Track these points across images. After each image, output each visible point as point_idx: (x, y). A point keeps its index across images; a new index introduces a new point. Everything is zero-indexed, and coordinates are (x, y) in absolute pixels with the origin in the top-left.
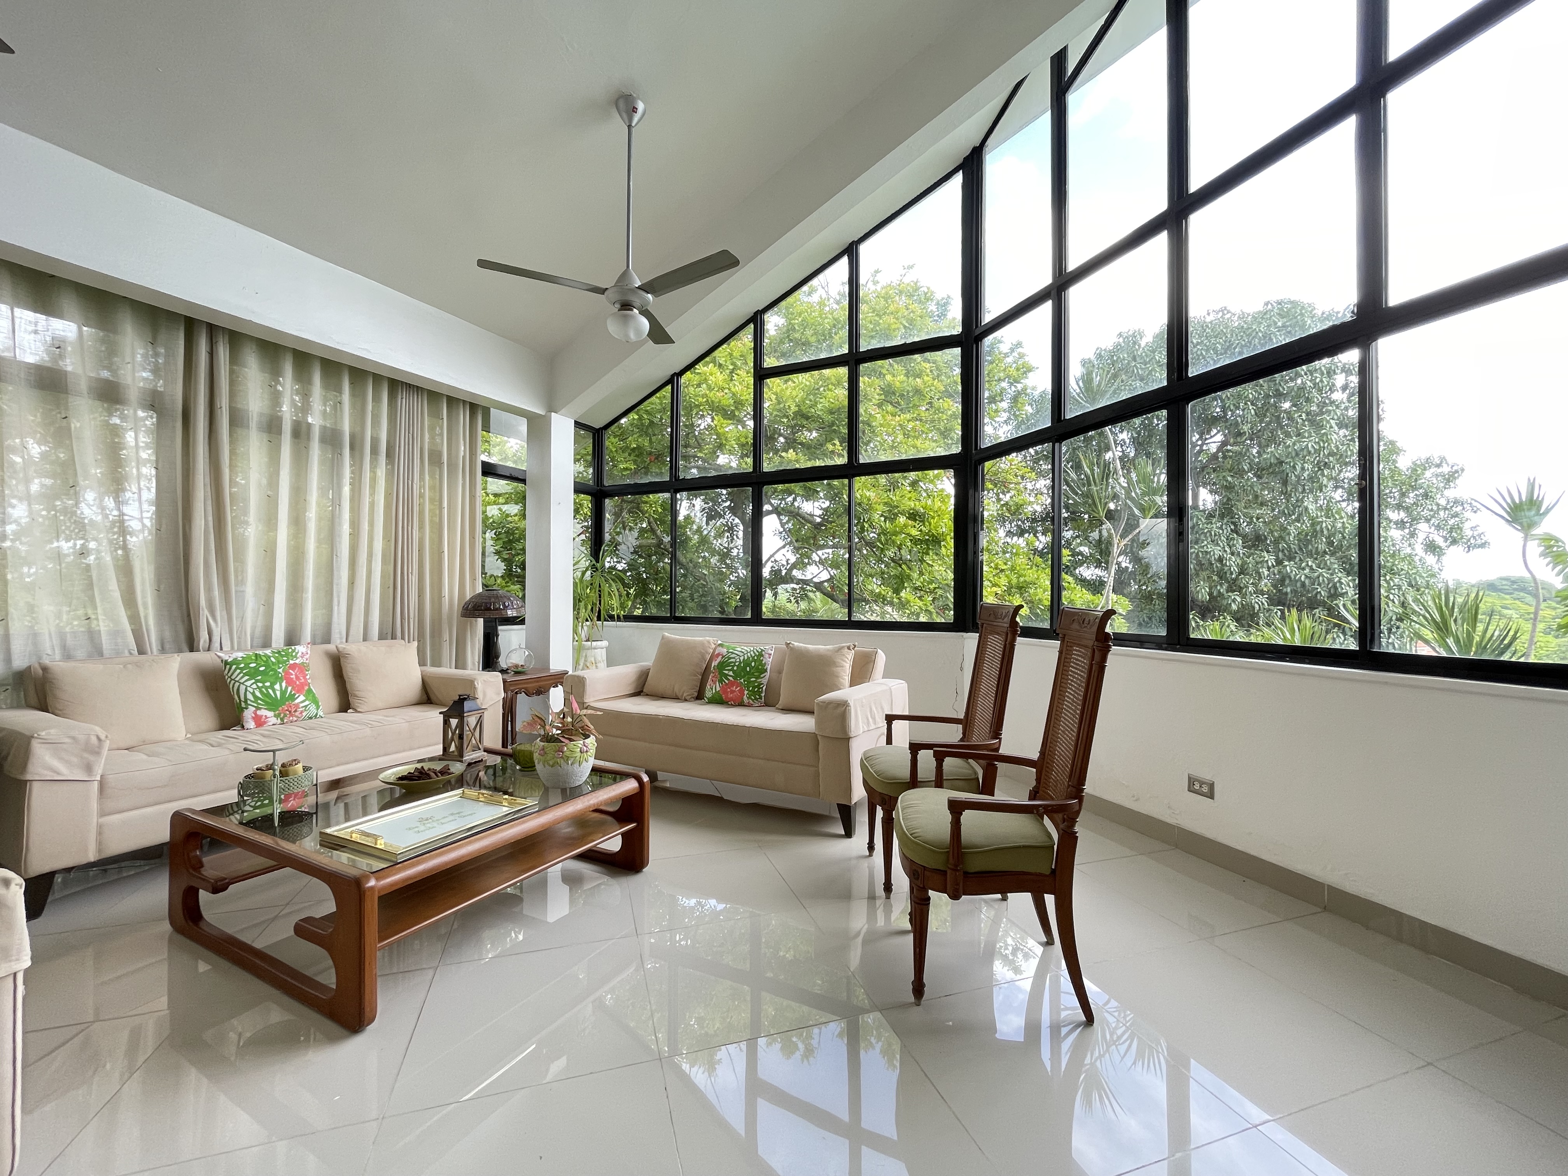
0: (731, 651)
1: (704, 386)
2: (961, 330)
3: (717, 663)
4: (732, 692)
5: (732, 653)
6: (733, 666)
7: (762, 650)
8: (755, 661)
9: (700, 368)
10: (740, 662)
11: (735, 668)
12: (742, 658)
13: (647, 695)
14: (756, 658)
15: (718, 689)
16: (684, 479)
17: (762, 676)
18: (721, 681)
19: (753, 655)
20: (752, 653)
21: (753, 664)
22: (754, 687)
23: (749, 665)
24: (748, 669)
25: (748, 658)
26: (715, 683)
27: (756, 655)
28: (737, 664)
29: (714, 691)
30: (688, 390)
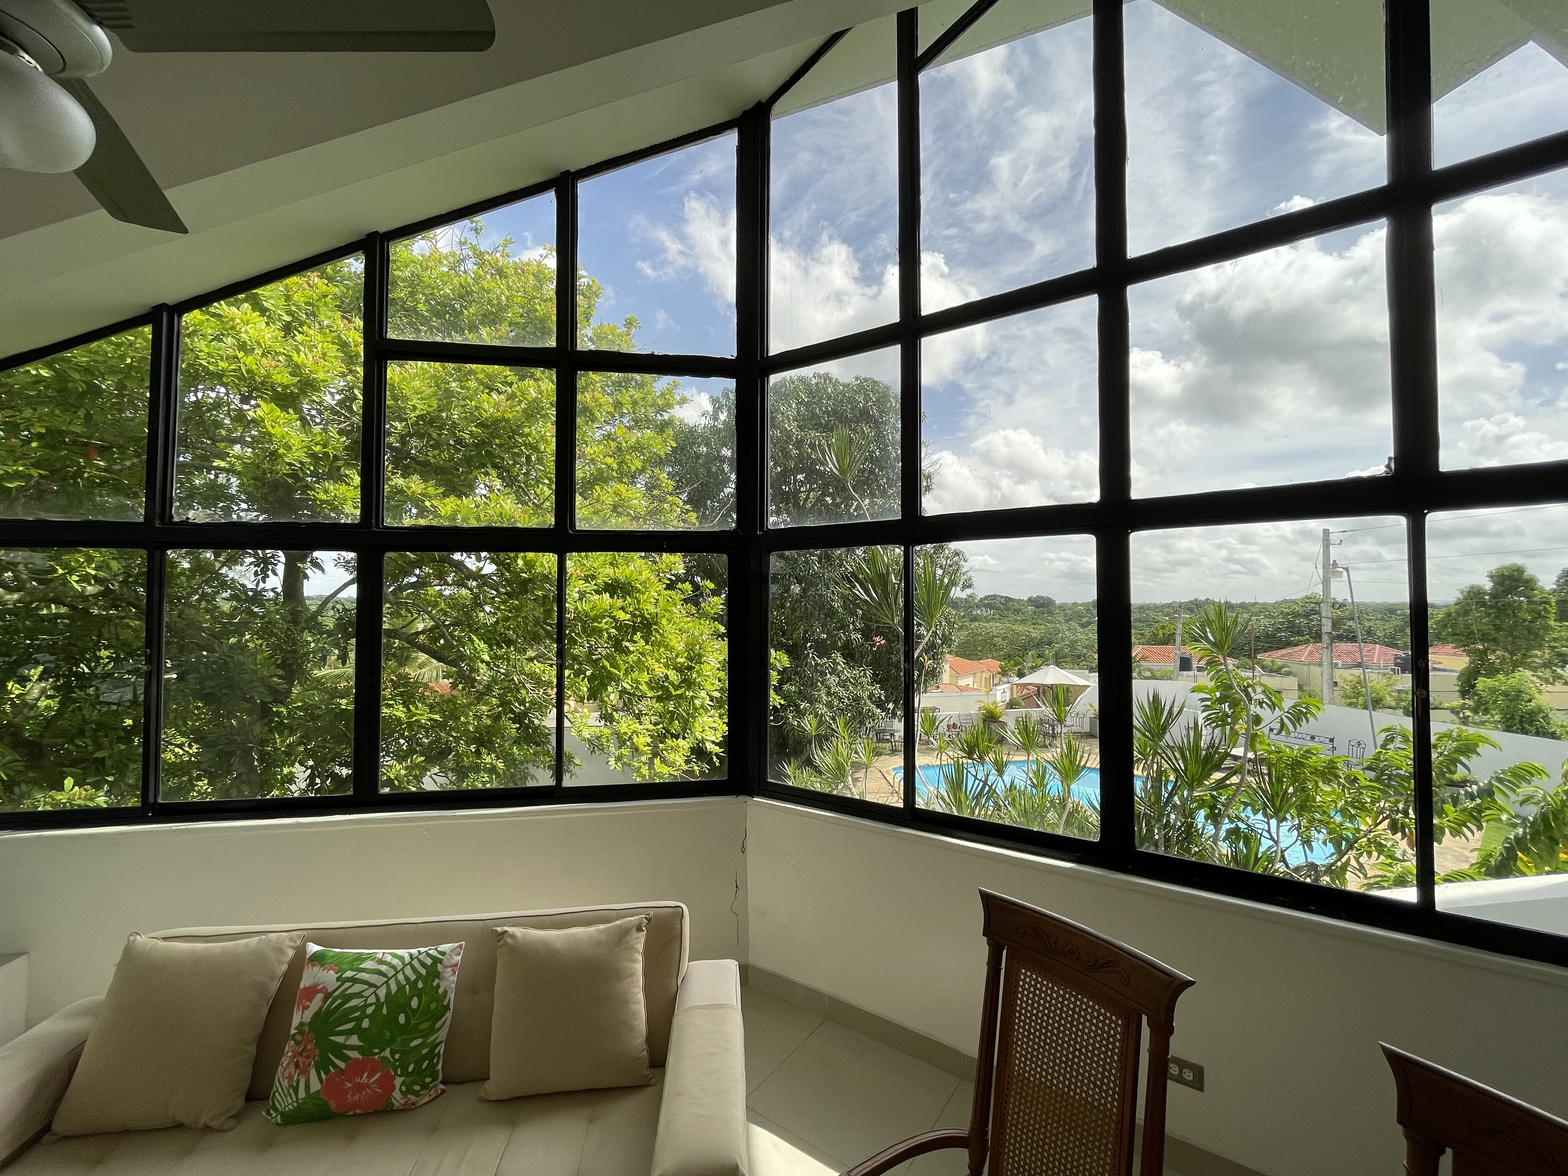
0: (349, 974)
1: (229, 340)
2: (736, 355)
3: (308, 1016)
4: (359, 1088)
5: (354, 980)
6: (359, 1020)
7: (436, 960)
8: (419, 993)
9: (221, 307)
10: (379, 1005)
11: (366, 1024)
12: (382, 993)
13: (67, 1138)
14: (420, 985)
15: (315, 1086)
16: (182, 523)
17: (437, 1026)
18: (323, 1066)
19: (413, 977)
20: (408, 971)
21: (415, 1003)
22: (419, 1062)
23: (405, 1007)
24: (402, 1019)
25: (400, 988)
26: (305, 1072)
27: (419, 976)
28: (369, 1011)
29: (302, 1094)
30: (192, 341)
